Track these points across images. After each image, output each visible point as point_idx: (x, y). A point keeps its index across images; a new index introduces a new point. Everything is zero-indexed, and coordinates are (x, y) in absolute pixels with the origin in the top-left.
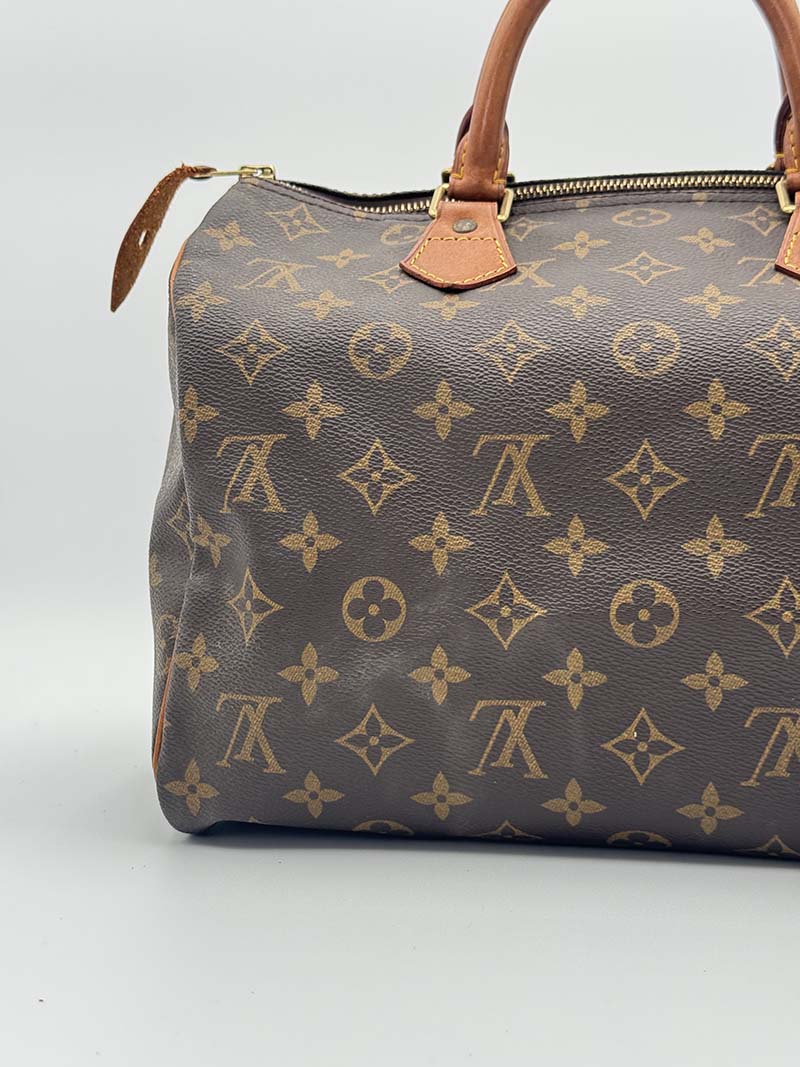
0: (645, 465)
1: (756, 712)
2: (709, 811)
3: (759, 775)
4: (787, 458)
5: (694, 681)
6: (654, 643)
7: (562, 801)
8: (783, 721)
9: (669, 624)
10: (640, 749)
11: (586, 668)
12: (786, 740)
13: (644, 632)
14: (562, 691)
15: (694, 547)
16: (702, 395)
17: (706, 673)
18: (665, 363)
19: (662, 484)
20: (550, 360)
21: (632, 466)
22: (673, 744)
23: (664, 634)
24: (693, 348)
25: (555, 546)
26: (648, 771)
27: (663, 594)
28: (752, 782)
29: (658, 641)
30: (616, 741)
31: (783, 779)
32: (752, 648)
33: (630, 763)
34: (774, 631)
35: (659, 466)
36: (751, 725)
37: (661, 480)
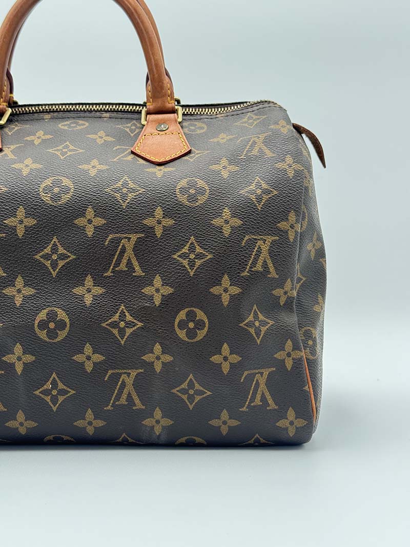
0: (54, 250)
1: (110, 372)
2: (90, 423)
3: (112, 404)
4: (123, 246)
5: (79, 358)
6: (58, 340)
7: (15, 422)
8: (123, 377)
9: (64, 329)
10: (54, 394)
11: (24, 353)
12: (125, 386)
13: (52, 334)
14: (12, 366)
15: (78, 291)
16: (83, 215)
17: (84, 354)
18: (65, 198)
19: (62, 259)
20: (7, 196)
21: (48, 250)
22: (70, 390)
23: (62, 335)
24: (80, 191)
25: (8, 291)
26: (58, 404)
27: (62, 315)
28: (109, 407)
29: (59, 339)
30: (41, 390)
31: (124, 405)
32: (105, 341)
33: (49, 401)
34: (115, 332)
35: (61, 250)
36: (108, 379)
37: (63, 257)
